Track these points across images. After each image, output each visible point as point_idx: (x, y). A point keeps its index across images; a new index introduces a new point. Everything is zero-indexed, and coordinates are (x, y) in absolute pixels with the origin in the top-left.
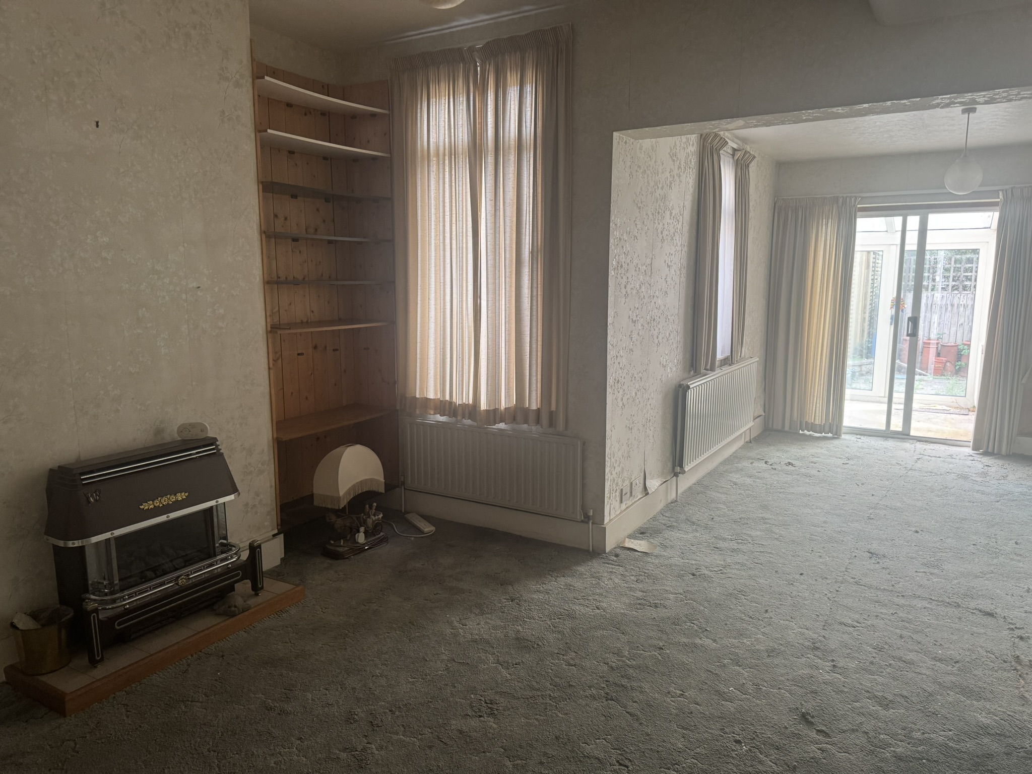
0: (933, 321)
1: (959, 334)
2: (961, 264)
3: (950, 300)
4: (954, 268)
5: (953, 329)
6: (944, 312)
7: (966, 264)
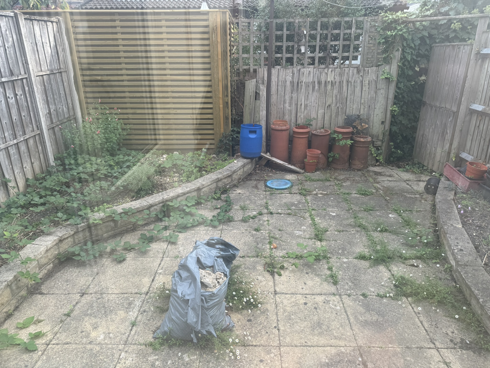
0: (299, 103)
1: (327, 118)
2: (327, 29)
3: (318, 77)
4: (321, 35)
5: (321, 111)
6: (311, 92)
7: (334, 30)
